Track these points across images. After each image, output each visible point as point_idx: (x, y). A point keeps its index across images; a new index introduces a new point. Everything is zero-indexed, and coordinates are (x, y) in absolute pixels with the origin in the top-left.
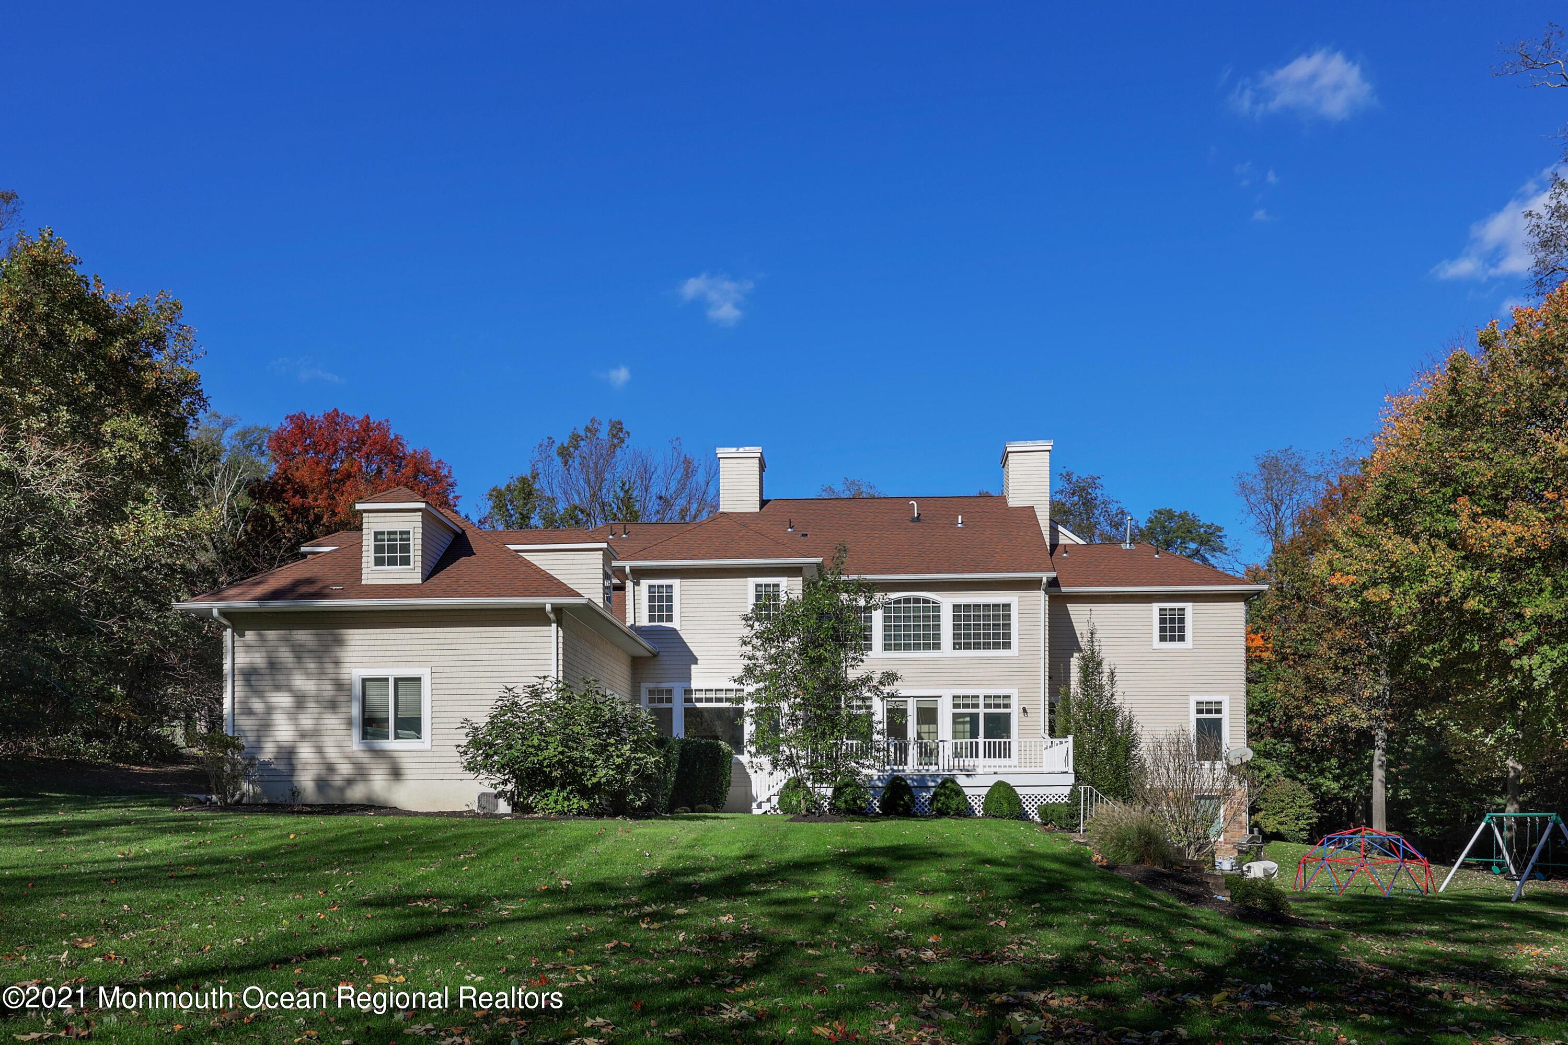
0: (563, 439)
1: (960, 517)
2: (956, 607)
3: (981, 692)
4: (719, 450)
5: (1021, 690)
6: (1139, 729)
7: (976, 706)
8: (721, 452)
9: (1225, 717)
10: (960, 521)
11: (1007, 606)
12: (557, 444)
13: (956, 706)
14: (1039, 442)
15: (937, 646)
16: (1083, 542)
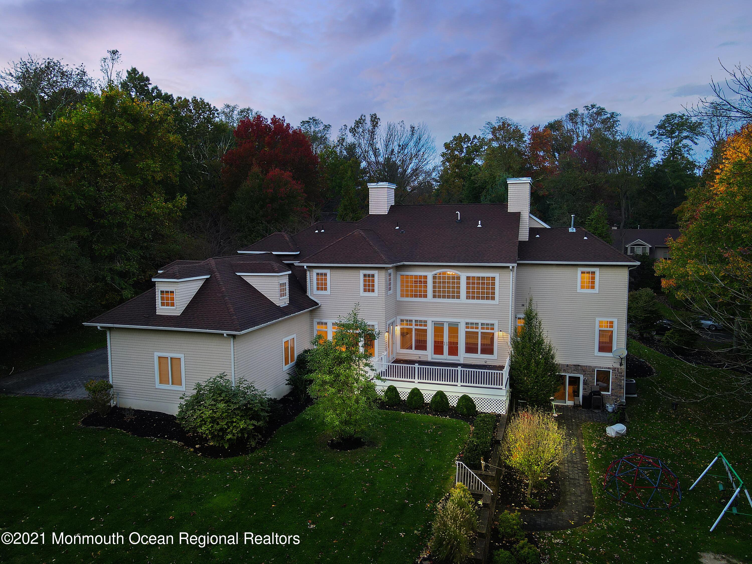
0: (352, 124)
1: (480, 221)
2: (468, 278)
3: (480, 321)
4: (368, 184)
5: (500, 322)
6: (555, 351)
7: (477, 328)
8: (370, 185)
9: (615, 329)
10: (480, 224)
11: (493, 278)
12: (349, 128)
13: (467, 328)
14: (525, 179)
15: (458, 297)
16: (549, 227)
